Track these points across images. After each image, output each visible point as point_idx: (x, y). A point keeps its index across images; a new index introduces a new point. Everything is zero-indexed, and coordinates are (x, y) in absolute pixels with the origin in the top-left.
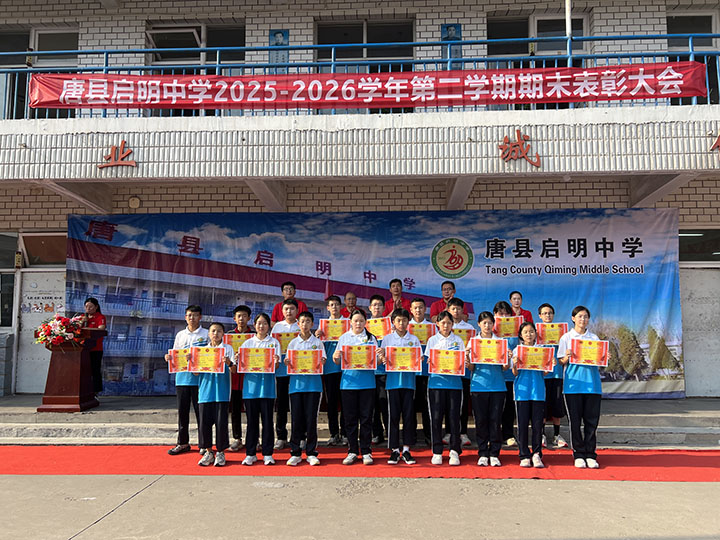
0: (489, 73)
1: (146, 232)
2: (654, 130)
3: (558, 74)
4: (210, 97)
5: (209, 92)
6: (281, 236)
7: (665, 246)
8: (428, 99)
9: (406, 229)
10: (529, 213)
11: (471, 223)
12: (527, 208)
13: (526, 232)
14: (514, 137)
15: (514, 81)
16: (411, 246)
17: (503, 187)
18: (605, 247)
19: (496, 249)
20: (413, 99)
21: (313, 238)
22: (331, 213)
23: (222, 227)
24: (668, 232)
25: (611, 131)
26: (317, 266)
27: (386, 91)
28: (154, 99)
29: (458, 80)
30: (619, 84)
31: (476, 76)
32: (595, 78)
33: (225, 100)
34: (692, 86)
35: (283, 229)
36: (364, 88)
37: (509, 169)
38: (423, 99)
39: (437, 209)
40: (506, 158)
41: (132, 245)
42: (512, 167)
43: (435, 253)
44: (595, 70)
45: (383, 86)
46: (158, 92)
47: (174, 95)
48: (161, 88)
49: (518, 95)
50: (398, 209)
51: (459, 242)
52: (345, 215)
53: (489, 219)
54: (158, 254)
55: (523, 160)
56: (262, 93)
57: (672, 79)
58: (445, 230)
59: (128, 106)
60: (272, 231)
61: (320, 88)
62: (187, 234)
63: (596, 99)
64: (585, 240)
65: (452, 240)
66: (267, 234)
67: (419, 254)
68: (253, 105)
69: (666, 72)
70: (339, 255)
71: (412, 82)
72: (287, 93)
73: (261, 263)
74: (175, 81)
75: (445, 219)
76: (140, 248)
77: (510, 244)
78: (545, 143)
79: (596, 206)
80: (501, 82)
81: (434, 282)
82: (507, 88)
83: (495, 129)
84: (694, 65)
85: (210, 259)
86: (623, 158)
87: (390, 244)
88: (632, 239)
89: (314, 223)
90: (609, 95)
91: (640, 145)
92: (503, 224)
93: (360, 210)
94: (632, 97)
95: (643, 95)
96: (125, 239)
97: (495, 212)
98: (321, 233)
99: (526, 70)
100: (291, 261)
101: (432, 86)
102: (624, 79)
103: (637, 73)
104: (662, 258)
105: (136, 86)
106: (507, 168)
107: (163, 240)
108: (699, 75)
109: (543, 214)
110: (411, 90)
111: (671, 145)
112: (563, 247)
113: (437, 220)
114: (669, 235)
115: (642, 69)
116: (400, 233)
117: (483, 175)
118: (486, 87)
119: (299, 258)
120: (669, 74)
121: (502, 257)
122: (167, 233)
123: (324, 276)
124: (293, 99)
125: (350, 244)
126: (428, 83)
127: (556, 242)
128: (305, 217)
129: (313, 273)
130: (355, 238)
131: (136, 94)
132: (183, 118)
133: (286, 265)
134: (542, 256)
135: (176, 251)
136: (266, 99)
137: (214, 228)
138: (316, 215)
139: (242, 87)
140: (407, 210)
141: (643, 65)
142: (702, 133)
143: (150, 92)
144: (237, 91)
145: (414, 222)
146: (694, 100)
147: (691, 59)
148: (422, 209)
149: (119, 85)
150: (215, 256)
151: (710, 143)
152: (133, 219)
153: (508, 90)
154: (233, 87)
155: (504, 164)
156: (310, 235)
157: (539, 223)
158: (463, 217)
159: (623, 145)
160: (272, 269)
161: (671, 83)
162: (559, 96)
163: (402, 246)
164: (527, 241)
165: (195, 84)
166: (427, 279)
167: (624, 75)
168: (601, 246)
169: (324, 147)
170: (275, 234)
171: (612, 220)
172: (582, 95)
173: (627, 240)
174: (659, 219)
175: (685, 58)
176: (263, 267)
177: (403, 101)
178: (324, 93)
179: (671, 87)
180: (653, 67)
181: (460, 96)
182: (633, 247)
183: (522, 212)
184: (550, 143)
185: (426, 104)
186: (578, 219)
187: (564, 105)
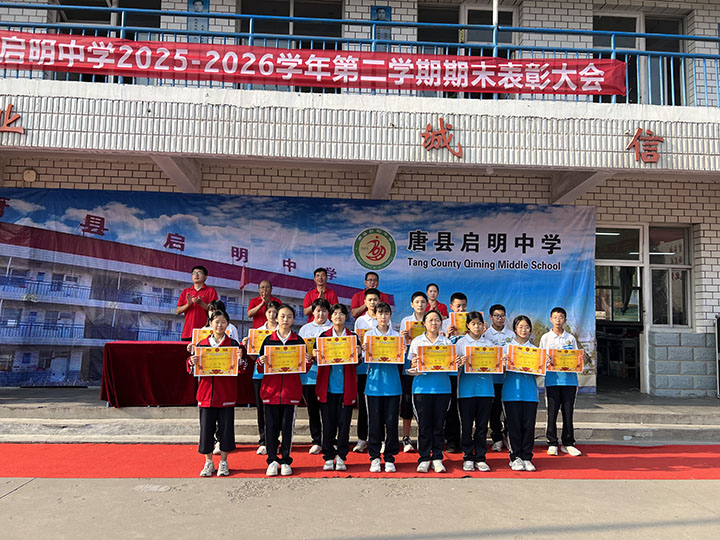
0: (414, 58)
1: (44, 208)
2: (574, 126)
3: (483, 63)
4: (113, 61)
5: (110, 56)
6: (194, 218)
7: (582, 243)
8: (351, 79)
9: (329, 217)
10: (452, 205)
11: (395, 214)
12: (451, 201)
13: (448, 225)
14: (436, 125)
15: (439, 67)
16: (333, 235)
17: (428, 178)
18: (524, 242)
19: (419, 241)
20: (335, 79)
21: (228, 222)
22: (249, 196)
23: (129, 206)
24: (585, 230)
25: (533, 124)
26: (233, 251)
27: (305, 68)
28: (49, 60)
29: (382, 63)
30: (543, 77)
31: (401, 60)
32: (520, 70)
33: (130, 66)
34: (613, 84)
35: (197, 211)
36: (283, 64)
37: (431, 158)
38: (345, 79)
39: (361, 197)
40: (429, 147)
41: (26, 222)
42: (433, 156)
43: (358, 243)
44: (520, 61)
45: (303, 62)
46: (53, 53)
47: (71, 57)
48: (57, 48)
49: (443, 82)
50: (321, 195)
51: (383, 232)
52: (265, 199)
53: (412, 210)
54: (58, 233)
55: (445, 150)
56: (172, 62)
57: (593, 75)
58: (369, 219)
59: (18, 67)
60: (184, 213)
61: (235, 60)
62: (90, 213)
63: (520, 91)
64: (505, 235)
65: (375, 231)
66: (178, 216)
67: (342, 243)
68: (160, 74)
69: (588, 69)
70: (257, 241)
71: (335, 61)
72: (198, 63)
73: (171, 247)
74: (73, 42)
75: (369, 208)
76: (36, 226)
77: (432, 237)
78: (467, 133)
79: (518, 201)
80: (427, 67)
81: (356, 273)
82: (432, 73)
83: (418, 116)
84: (615, 64)
85: (117, 241)
86: (544, 152)
87: (312, 232)
88: (551, 236)
89: (230, 206)
90: (533, 88)
91: (560, 141)
92: (427, 216)
93: (281, 194)
94: (555, 92)
95: (565, 90)
96: (18, 215)
97: (419, 203)
98: (239, 217)
99: (452, 57)
100: (204, 246)
101: (355, 67)
102: (547, 73)
103: (561, 68)
104: (579, 255)
105: (27, 44)
106: (428, 157)
107: (63, 218)
108: (620, 74)
109: (467, 208)
110: (334, 69)
111: (590, 142)
112: (483, 242)
113: (361, 209)
114: (586, 233)
115: (565, 64)
116: (322, 220)
117: (405, 162)
118: (411, 72)
119: (213, 243)
120: (591, 70)
121: (424, 249)
122: (67, 211)
123: (240, 263)
124: (206, 71)
125: (269, 229)
126: (352, 63)
127: (477, 236)
128: (220, 199)
129: (228, 259)
130: (274, 224)
131: (27, 53)
132: (81, 83)
133: (199, 250)
134: (462, 250)
135: (79, 231)
136: (176, 69)
137: (120, 207)
138: (233, 198)
139: (149, 53)
140: (331, 197)
141: (566, 60)
142: (620, 132)
143: (44, 52)
144: (143, 58)
145: (337, 210)
146: (614, 98)
147: (613, 57)
148: (347, 196)
149: (8, 42)
150: (123, 238)
151: (626, 142)
152: (27, 194)
153: (433, 76)
154: (139, 53)
155: (425, 153)
156: (226, 219)
157: (462, 217)
158: (387, 207)
159: (543, 140)
160: (183, 253)
161: (593, 79)
162: (484, 85)
163: (324, 234)
164: (449, 234)
165: (96, 47)
166: (348, 270)
167: (547, 68)
168: (520, 242)
169: (238, 124)
170: (188, 216)
171: (533, 215)
172: (507, 86)
173: (546, 236)
174: (578, 217)
175: (607, 55)
176: (174, 251)
177: (324, 81)
178: (240, 67)
179: (593, 84)
180: (575, 63)
181: (384, 79)
182: (552, 243)
183: (446, 205)
184: (473, 133)
185: (349, 84)
186: (500, 214)
187: (488, 96)
